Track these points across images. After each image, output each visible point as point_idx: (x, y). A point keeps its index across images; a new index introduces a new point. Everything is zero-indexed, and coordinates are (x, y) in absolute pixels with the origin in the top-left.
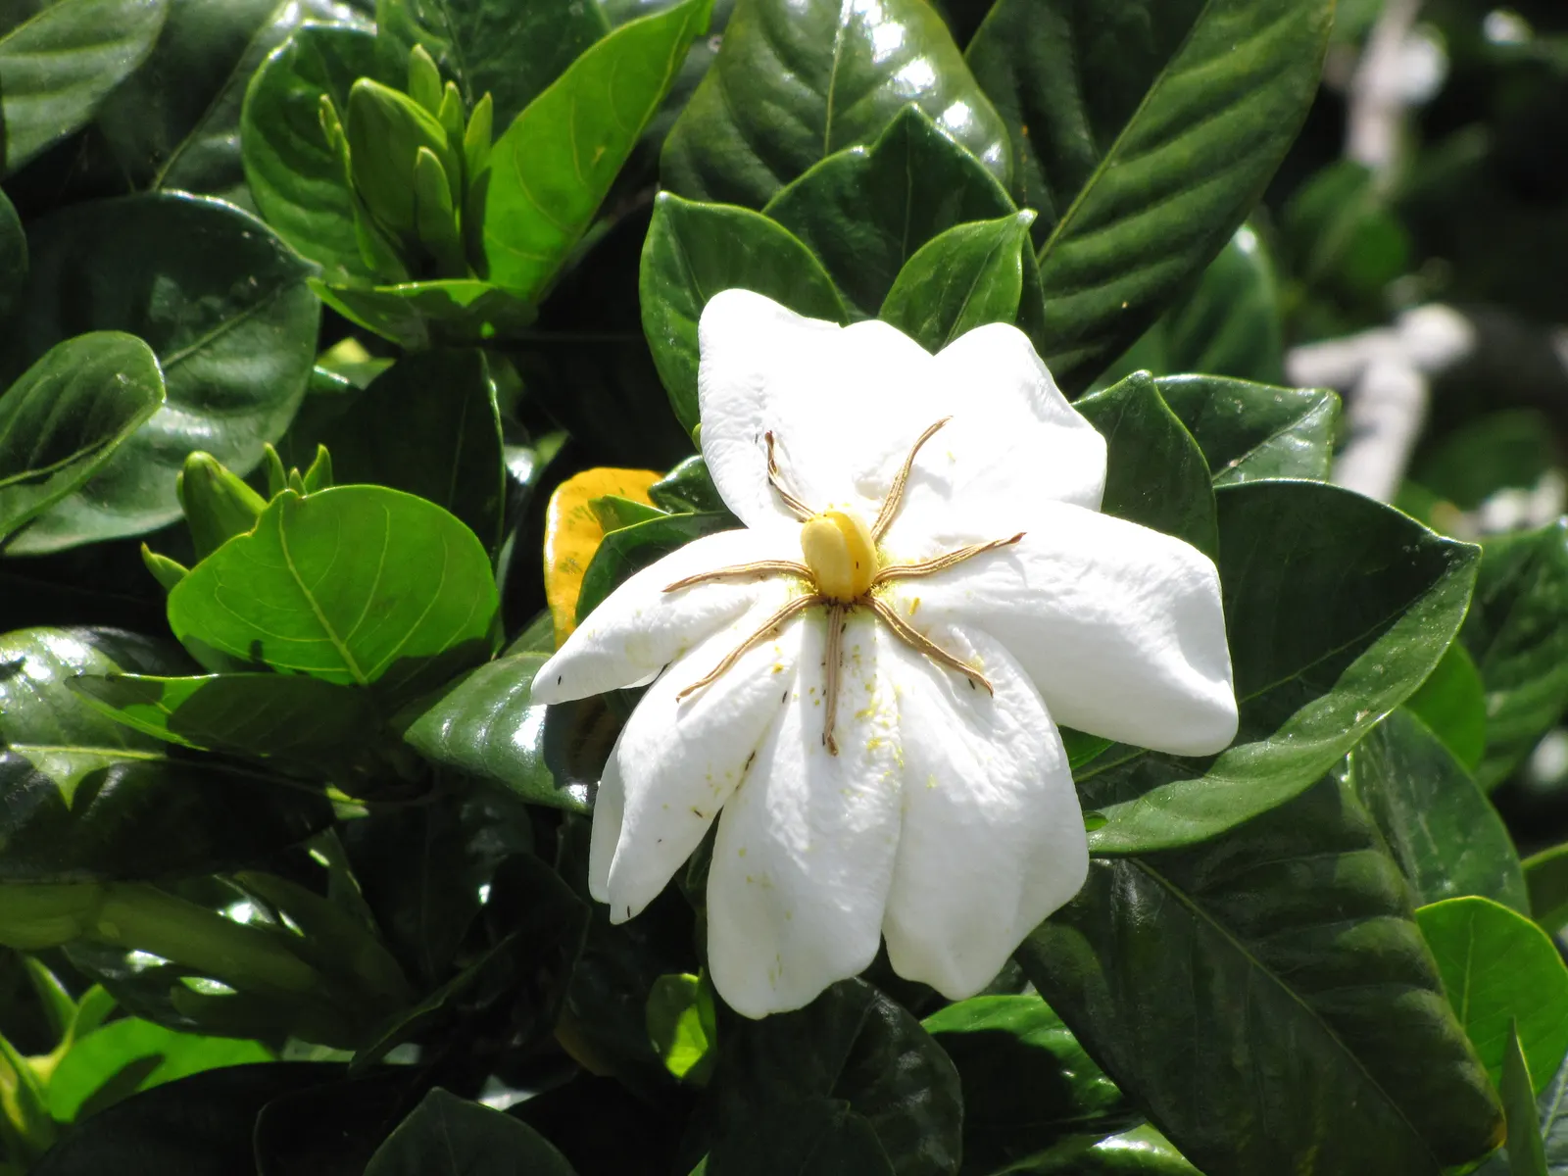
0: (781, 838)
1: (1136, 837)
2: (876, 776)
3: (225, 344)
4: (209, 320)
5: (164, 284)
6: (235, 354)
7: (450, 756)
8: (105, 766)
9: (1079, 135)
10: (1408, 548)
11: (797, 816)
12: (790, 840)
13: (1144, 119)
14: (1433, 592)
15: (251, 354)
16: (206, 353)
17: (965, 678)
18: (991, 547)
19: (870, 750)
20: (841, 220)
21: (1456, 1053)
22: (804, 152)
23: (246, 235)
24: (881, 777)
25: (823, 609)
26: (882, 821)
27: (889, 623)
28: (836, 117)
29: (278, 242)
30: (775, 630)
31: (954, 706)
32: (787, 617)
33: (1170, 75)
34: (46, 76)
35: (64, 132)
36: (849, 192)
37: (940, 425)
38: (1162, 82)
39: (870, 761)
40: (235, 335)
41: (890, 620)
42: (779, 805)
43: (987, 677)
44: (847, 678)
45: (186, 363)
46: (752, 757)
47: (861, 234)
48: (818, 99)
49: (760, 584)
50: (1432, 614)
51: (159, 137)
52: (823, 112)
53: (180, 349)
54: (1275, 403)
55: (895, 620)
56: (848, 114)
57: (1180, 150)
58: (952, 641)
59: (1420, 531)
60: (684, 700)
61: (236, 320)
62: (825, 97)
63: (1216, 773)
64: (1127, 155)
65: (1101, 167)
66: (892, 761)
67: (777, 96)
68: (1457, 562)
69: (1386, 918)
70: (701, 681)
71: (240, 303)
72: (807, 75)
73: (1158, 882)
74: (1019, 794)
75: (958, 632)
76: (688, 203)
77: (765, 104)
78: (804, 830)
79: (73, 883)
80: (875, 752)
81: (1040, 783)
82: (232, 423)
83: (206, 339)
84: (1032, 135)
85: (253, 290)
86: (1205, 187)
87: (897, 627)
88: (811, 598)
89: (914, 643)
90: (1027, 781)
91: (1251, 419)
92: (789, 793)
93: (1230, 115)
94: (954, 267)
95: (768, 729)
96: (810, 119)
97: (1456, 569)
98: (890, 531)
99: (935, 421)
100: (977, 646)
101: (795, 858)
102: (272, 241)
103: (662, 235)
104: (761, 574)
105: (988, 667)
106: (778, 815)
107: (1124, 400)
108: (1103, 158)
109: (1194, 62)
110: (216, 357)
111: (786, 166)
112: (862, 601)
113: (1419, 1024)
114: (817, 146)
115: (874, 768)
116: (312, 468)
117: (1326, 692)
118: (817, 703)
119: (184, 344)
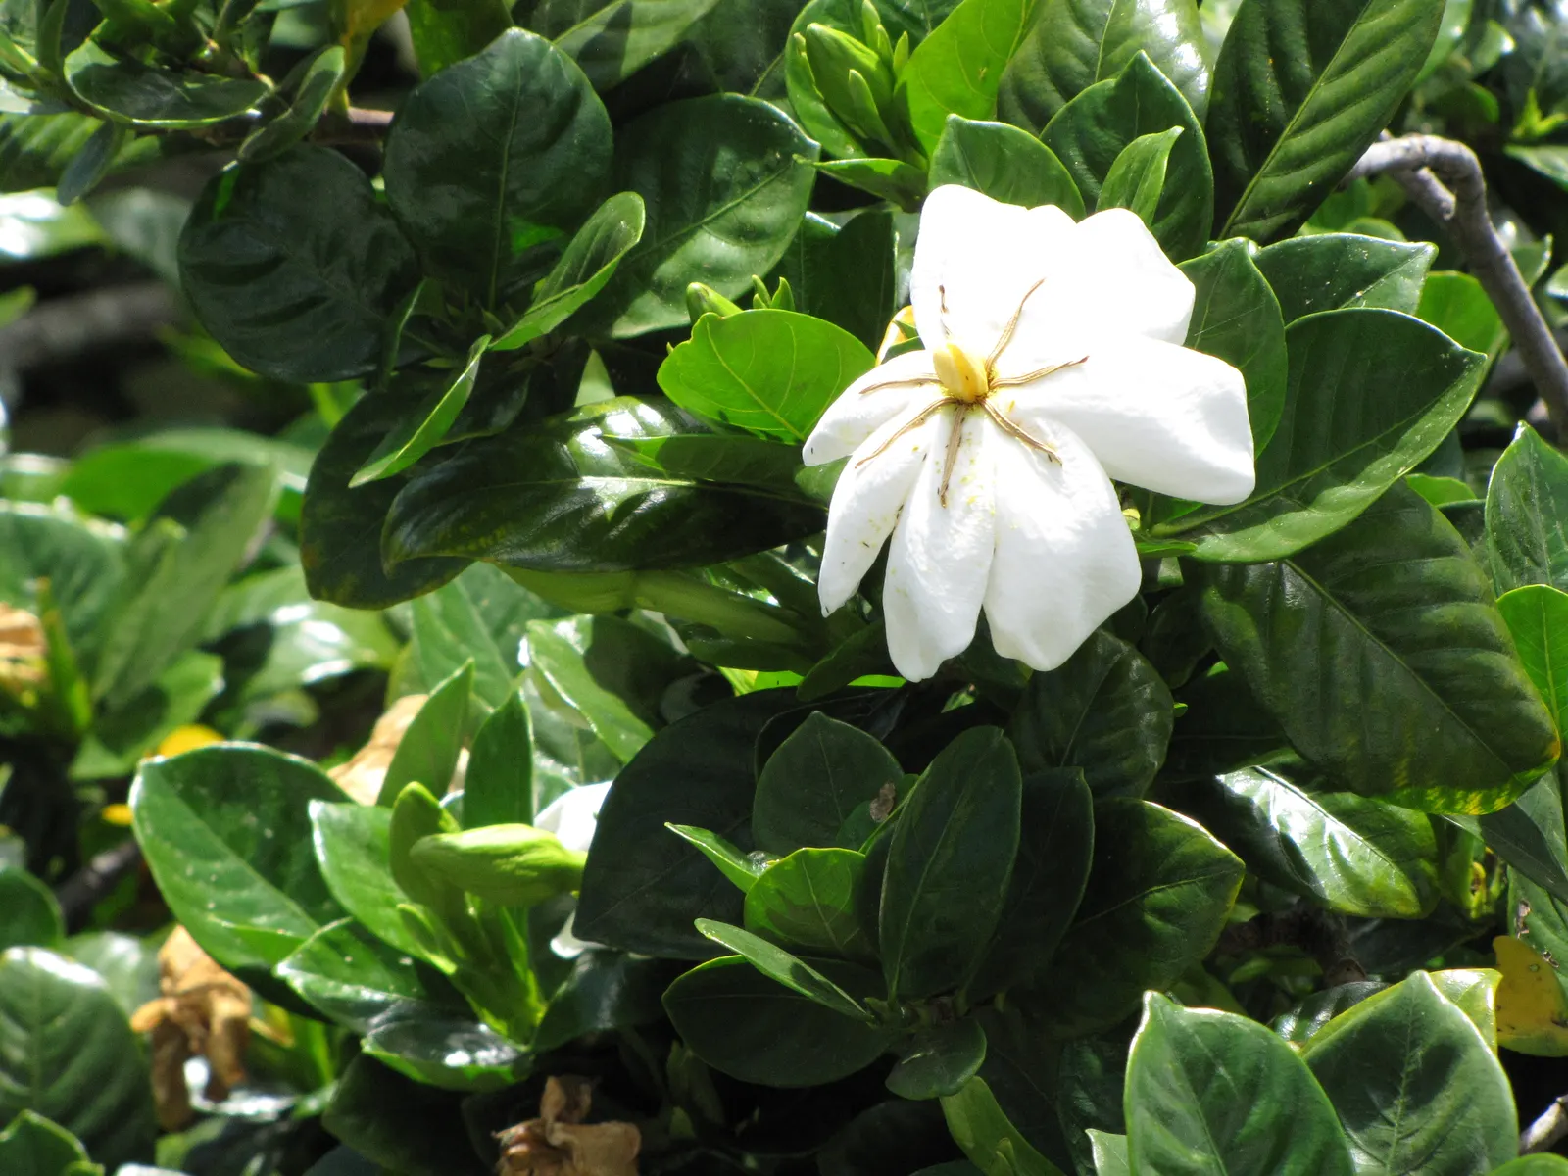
0: (911, 562)
1: (1255, 551)
2: (972, 522)
3: (758, 198)
4: (751, 180)
5: (725, 156)
6: (762, 204)
7: (818, 493)
8: (649, 490)
9: (1304, 65)
10: (1443, 356)
11: (921, 548)
12: (917, 565)
13: (1341, 56)
14: (1457, 386)
15: (772, 204)
16: (748, 202)
17: (1046, 454)
18: (1066, 365)
19: (968, 504)
20: (1096, 130)
21: (1518, 695)
22: (1081, 82)
23: (775, 124)
24: (976, 522)
25: (953, 406)
26: (975, 551)
27: (994, 417)
28: (1103, 58)
29: (794, 129)
30: (921, 421)
31: (1037, 473)
32: (930, 412)
33: (1359, 24)
34: (651, 16)
35: (655, 54)
36: (1102, 111)
37: (1041, 283)
38: (1355, 28)
39: (968, 511)
40: (765, 191)
41: (994, 415)
42: (911, 540)
43: (1057, 454)
44: (962, 453)
45: (735, 210)
46: (901, 508)
47: (1107, 139)
48: (1094, 45)
49: (918, 388)
50: (1453, 401)
51: (760, 55)
52: (1096, 55)
53: (731, 200)
54: (1391, 252)
55: (998, 414)
56: (1109, 57)
57: (1353, 77)
58: (1037, 430)
59: (1450, 344)
60: (860, 468)
61: (768, 180)
62: (1099, 44)
63: (1315, 507)
64: (1329, 80)
65: (1316, 86)
66: (985, 511)
67: (1069, 44)
68: (1471, 365)
69: (1463, 603)
70: (869, 456)
71: (769, 169)
72: (1088, 30)
73: (1303, 578)
74: (1077, 533)
75: (1041, 422)
76: (968, 121)
77: (1060, 49)
78: (924, 558)
79: (601, 572)
80: (972, 505)
81: (1093, 526)
82: (753, 251)
83: (749, 193)
84: (1274, 65)
85: (779, 161)
86: (1363, 103)
87: (998, 420)
88: (946, 399)
89: (1011, 431)
90: (1083, 524)
91: (1372, 263)
92: (917, 532)
93: (1383, 53)
94: (1135, 165)
95: (910, 489)
96: (1087, 61)
97: (1470, 370)
98: (1002, 354)
99: (1039, 279)
100: (1055, 433)
101: (918, 576)
102: (790, 128)
103: (947, 143)
104: (920, 382)
105: (1061, 447)
106: (910, 546)
107: (1224, 257)
108: (1317, 80)
109: (1372, 16)
110: (751, 206)
111: (1068, 92)
112: (978, 401)
113: (1489, 675)
114: (1090, 78)
115: (971, 516)
116: (777, 292)
117: (1389, 453)
118: (939, 472)
119: (735, 197)
